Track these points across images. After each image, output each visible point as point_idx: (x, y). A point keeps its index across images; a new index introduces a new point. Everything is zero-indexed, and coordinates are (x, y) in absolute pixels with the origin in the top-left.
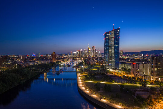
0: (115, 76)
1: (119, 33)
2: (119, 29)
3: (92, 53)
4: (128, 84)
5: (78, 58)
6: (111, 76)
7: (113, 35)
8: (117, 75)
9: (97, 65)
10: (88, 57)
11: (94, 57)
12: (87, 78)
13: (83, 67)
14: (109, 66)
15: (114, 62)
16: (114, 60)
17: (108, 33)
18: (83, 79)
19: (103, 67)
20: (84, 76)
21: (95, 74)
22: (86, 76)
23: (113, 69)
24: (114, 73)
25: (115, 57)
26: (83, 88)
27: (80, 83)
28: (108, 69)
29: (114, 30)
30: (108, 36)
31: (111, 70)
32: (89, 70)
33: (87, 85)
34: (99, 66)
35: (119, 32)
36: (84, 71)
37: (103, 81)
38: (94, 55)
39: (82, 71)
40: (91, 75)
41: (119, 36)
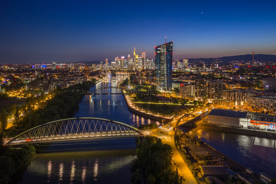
0: (164, 97)
1: (172, 48)
2: (172, 43)
3: (141, 62)
4: (172, 104)
5: (119, 71)
6: (160, 97)
7: (165, 49)
8: (166, 96)
9: (147, 85)
10: (134, 69)
11: (143, 70)
12: (135, 99)
13: (130, 87)
14: (161, 86)
15: (166, 82)
16: (166, 79)
17: (160, 47)
18: (132, 101)
19: (154, 87)
20: (133, 97)
21: (144, 96)
22: (134, 98)
23: (165, 89)
24: (163, 94)
25: (167, 75)
26: (134, 107)
27: (130, 104)
28: (160, 89)
29: (166, 44)
30: (159, 50)
31: (162, 91)
32: (138, 92)
33: (136, 105)
34: (150, 85)
35: (172, 46)
36: (133, 93)
37: (151, 102)
38: (143, 67)
39: (130, 92)
40: (140, 96)
41: (172, 50)
